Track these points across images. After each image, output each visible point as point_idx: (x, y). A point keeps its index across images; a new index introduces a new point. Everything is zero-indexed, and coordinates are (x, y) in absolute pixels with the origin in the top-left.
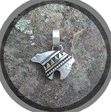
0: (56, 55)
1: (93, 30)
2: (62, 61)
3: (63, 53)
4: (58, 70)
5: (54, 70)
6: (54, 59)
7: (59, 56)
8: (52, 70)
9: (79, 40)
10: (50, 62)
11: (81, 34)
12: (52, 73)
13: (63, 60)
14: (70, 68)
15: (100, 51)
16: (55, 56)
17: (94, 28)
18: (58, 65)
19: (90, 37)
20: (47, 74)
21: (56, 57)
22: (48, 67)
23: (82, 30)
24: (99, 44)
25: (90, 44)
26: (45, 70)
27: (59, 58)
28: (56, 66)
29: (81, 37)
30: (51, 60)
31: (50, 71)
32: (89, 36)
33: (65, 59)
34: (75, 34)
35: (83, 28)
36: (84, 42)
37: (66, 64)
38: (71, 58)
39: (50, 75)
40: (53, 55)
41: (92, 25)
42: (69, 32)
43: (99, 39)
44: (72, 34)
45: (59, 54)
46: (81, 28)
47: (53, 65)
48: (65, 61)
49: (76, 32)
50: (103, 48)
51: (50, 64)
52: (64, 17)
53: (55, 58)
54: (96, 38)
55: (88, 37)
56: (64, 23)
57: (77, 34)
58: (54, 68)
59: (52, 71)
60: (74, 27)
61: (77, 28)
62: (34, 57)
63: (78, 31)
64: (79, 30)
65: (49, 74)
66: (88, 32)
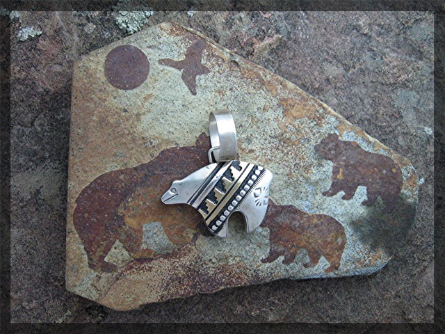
0: (224, 174)
1: (303, 39)
2: (242, 186)
3: (240, 165)
4: (238, 209)
5: (227, 213)
6: (220, 184)
7: (232, 175)
8: (222, 213)
9: (269, 59)
10: (212, 196)
11: (273, 46)
12: (224, 222)
13: (246, 182)
14: (266, 197)
15: (318, 89)
16: (222, 177)
17: (304, 36)
18: (234, 197)
19: (294, 56)
20: (211, 228)
21: (224, 178)
22: (210, 210)
23: (276, 36)
24: (316, 73)
25: (295, 72)
26: (205, 217)
27: (233, 179)
28: (230, 203)
29: (272, 53)
30: (214, 188)
31: (218, 218)
32: (292, 54)
33: (249, 177)
34: (258, 46)
35: (278, 32)
36: (280, 66)
37: (253, 190)
38: (262, 172)
39: (220, 228)
40: (217, 175)
41: (300, 28)
42: (245, 40)
43: (316, 60)
44: (252, 45)
45: (232, 168)
46: (273, 32)
47: (222, 200)
48: (250, 182)
49: (262, 39)
50: (325, 83)
51: (214, 199)
52: (235, 6)
53: (222, 182)
54: (309, 59)
55: (289, 54)
56: (233, 20)
57: (262, 44)
58: (226, 207)
59: (223, 218)
60: (257, 28)
61: (263, 31)
62: (169, 191)
63: (266, 37)
64: (269, 36)
65: (217, 226)
66: (289, 42)
